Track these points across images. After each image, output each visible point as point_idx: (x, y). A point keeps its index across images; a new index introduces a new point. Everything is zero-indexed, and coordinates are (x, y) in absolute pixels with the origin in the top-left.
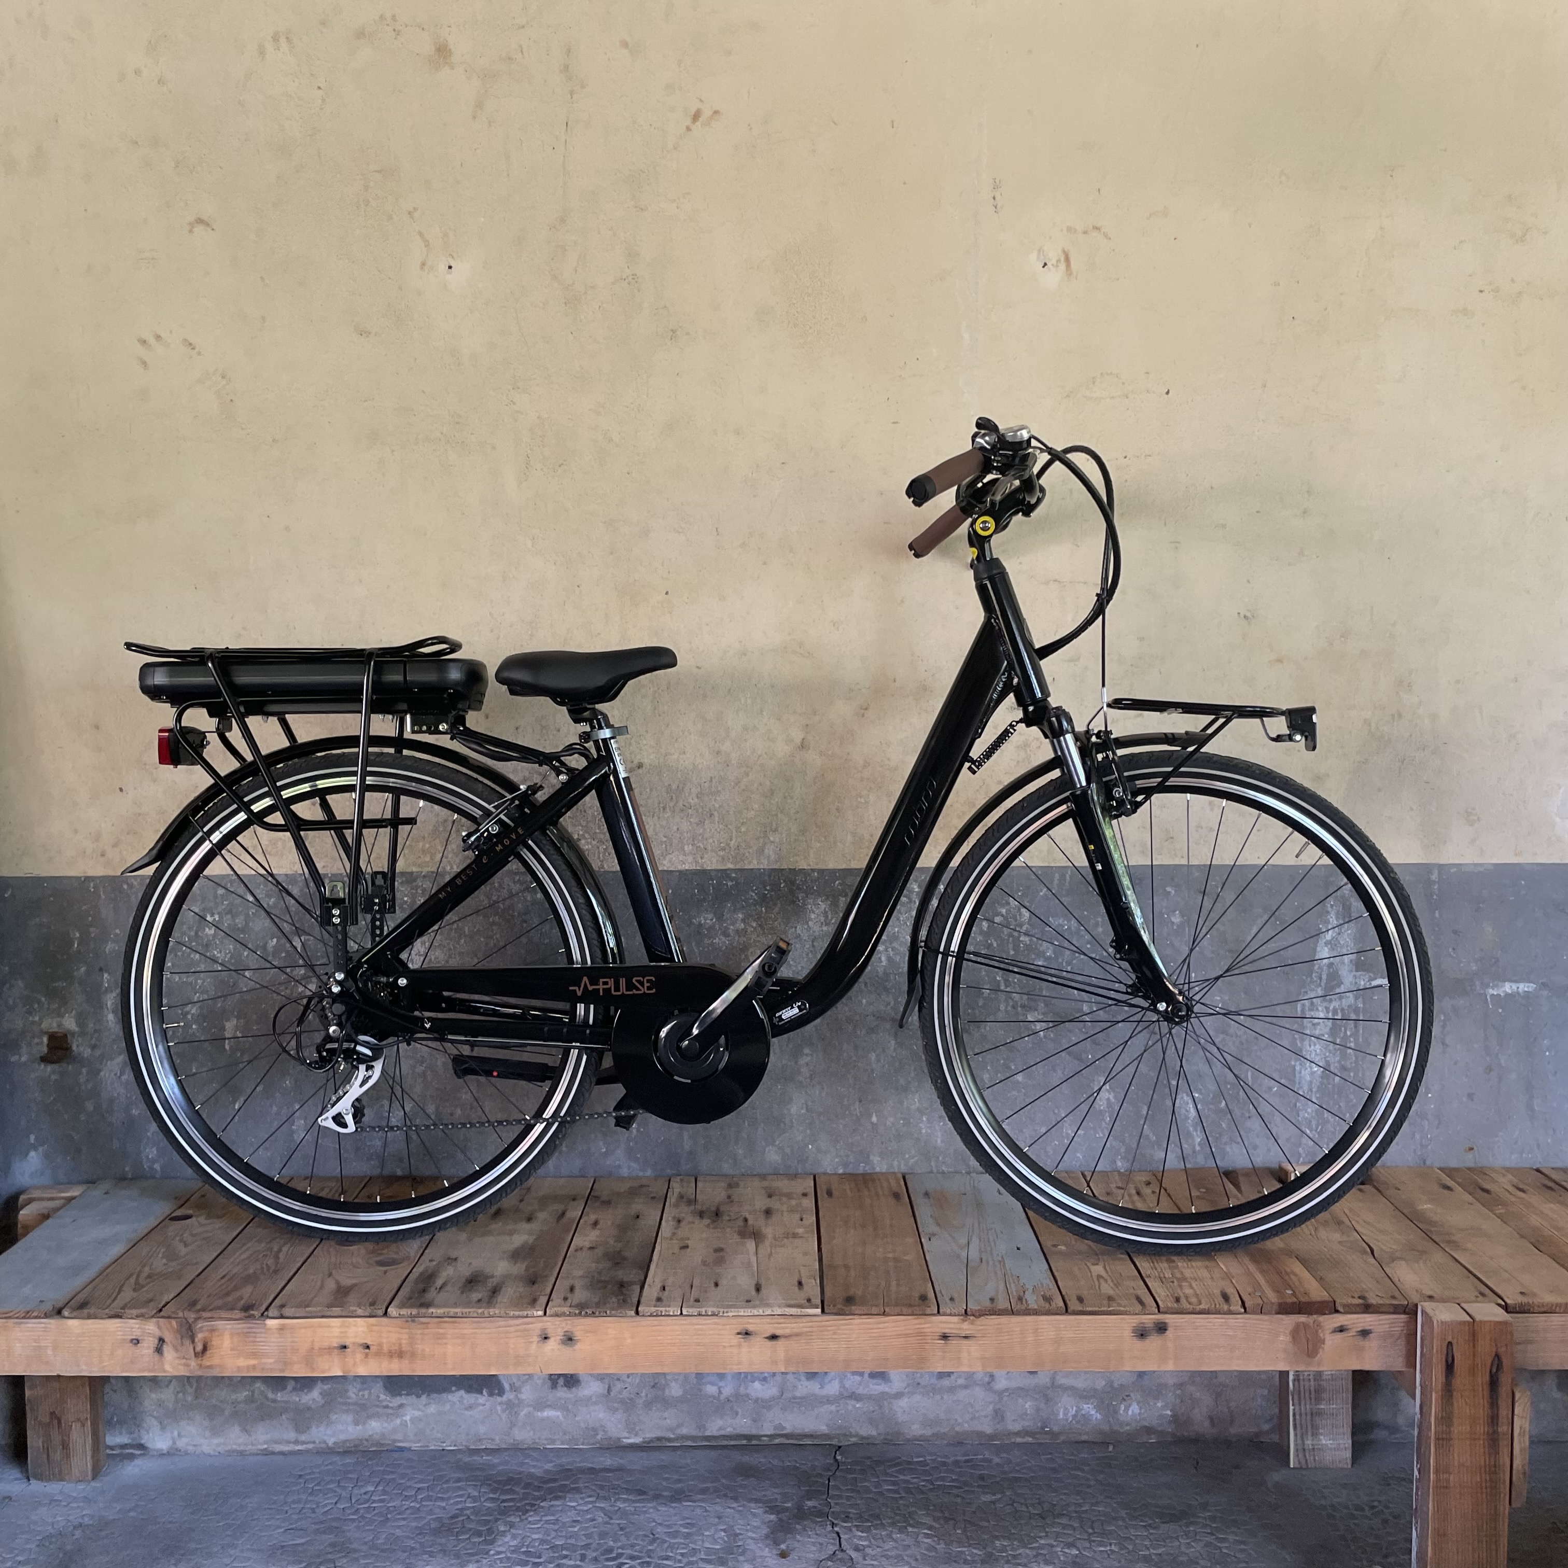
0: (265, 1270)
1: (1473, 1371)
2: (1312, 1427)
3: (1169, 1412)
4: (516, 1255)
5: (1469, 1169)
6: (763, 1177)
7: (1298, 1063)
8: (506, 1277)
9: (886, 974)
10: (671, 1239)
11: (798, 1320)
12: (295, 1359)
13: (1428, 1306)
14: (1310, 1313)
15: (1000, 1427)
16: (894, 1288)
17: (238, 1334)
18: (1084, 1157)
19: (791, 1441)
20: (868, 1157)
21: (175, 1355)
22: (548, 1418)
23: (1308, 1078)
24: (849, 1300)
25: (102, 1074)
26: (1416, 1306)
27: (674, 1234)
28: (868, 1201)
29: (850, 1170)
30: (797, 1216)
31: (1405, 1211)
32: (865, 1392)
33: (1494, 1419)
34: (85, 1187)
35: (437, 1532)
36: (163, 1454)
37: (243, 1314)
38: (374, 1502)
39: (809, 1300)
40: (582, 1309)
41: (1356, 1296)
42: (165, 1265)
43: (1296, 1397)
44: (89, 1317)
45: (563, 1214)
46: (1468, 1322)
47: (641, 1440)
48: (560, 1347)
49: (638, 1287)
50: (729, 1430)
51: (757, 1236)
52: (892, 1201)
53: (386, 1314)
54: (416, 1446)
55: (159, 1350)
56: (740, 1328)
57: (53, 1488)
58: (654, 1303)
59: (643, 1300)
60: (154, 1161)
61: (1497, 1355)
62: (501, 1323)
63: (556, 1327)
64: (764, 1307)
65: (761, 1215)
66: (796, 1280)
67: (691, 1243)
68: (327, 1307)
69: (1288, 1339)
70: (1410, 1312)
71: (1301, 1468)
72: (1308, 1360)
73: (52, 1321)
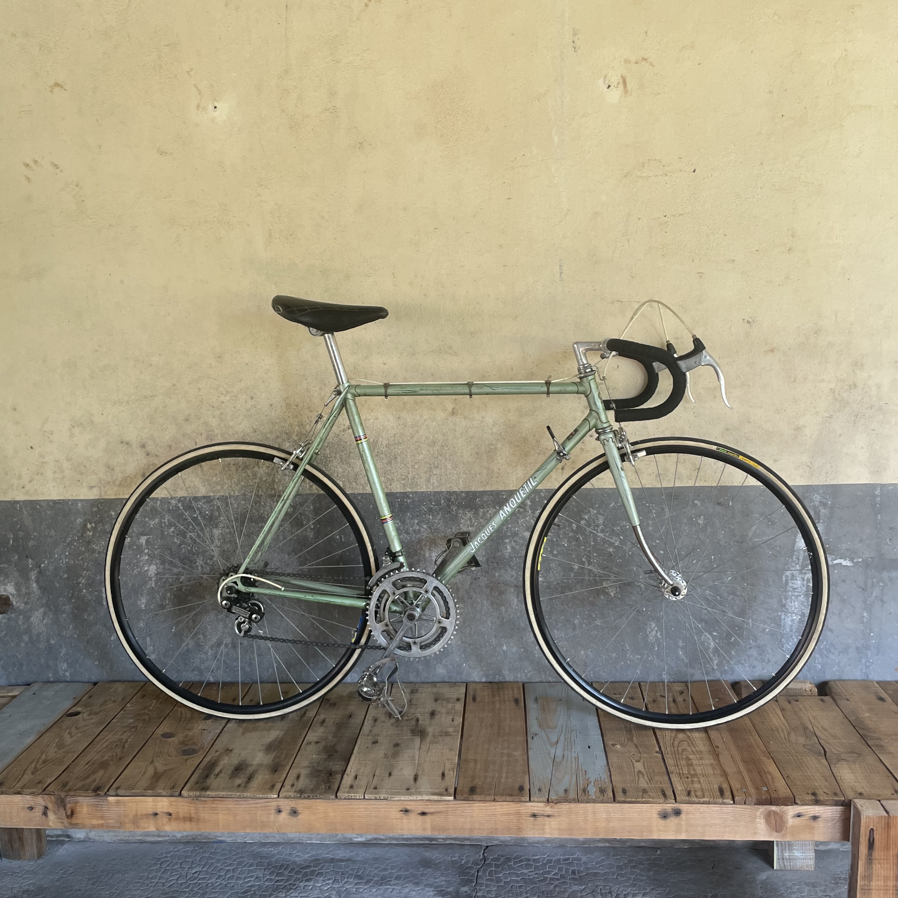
0: (114, 758)
1: (887, 848)
2: (789, 846)
4: (269, 748)
6: (434, 685)
7: (783, 613)
8: (260, 765)
9: (511, 558)
10: (368, 735)
11: (439, 803)
12: (126, 821)
13: (859, 802)
14: (777, 804)
15: (587, 837)
16: (503, 780)
17: (92, 805)
18: (641, 672)
19: (457, 842)
20: (502, 671)
21: (55, 817)
23: (790, 623)
24: (473, 790)
25: (32, 619)
26: (851, 800)
27: (371, 731)
28: (498, 705)
29: (490, 679)
30: (451, 718)
31: (851, 719)
34: (21, 688)
36: (82, 841)
37: (93, 794)
38: (200, 879)
40: (302, 793)
41: (810, 792)
42: (55, 752)
44: (2, 793)
45: (305, 713)
46: (885, 817)
47: (364, 839)
48: (289, 817)
49: (340, 775)
51: (423, 734)
52: (513, 704)
53: (180, 795)
54: (229, 840)
55: (45, 814)
56: (401, 807)
57: (15, 863)
58: (348, 788)
59: (340, 788)
60: (65, 671)
62: (251, 802)
63: (286, 805)
64: (417, 795)
65: (428, 716)
66: (441, 772)
67: (380, 739)
68: (145, 790)
69: (763, 821)
70: (847, 805)
71: (781, 870)
72: (776, 834)
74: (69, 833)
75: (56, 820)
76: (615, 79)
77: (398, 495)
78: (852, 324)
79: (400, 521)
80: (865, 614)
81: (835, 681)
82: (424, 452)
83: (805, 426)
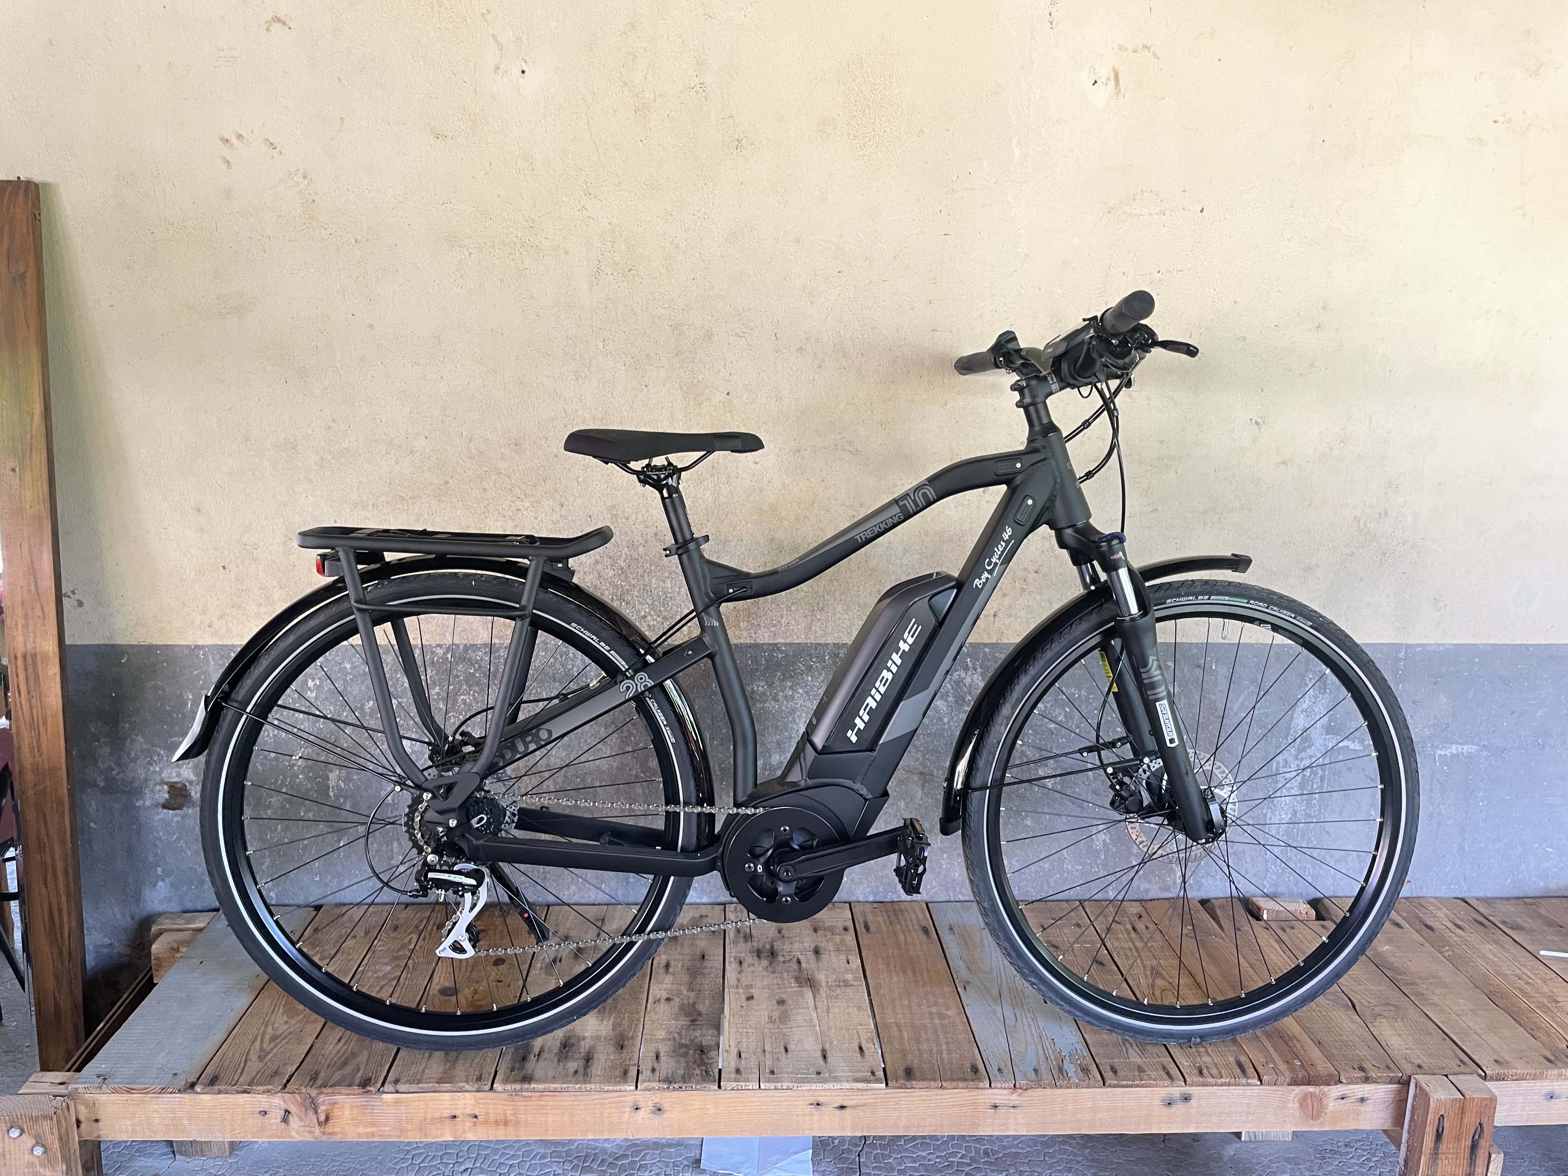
1: (1458, 1139)
8: (597, 1038)
10: (737, 988)
11: (863, 1093)
12: (410, 1126)
13: (1422, 1079)
14: (1316, 1084)
16: (945, 1056)
17: (358, 1107)
21: (300, 1124)
24: (909, 1073)
26: (1410, 1077)
27: (738, 981)
28: (902, 937)
30: (843, 957)
34: (206, 916)
37: (360, 1090)
39: (873, 1073)
40: (670, 1083)
41: (1356, 1067)
44: (220, 1092)
46: (1460, 1099)
48: (650, 1116)
49: (717, 1053)
51: (811, 983)
52: (923, 936)
53: (491, 1088)
55: (285, 1120)
56: (811, 1099)
57: (196, 1161)
58: (733, 1076)
59: (723, 1073)
61: (1481, 1123)
62: (596, 1097)
63: (647, 1099)
64: (835, 1082)
65: (811, 955)
66: (856, 1044)
67: (754, 992)
68: (438, 1083)
69: (1297, 1106)
70: (1404, 1082)
72: (1311, 1122)
73: (186, 1096)
75: (302, 1129)
76: (1104, 72)
77: (765, 648)
78: (1389, 432)
79: (767, 683)
81: (1328, 897)
83: (1318, 566)
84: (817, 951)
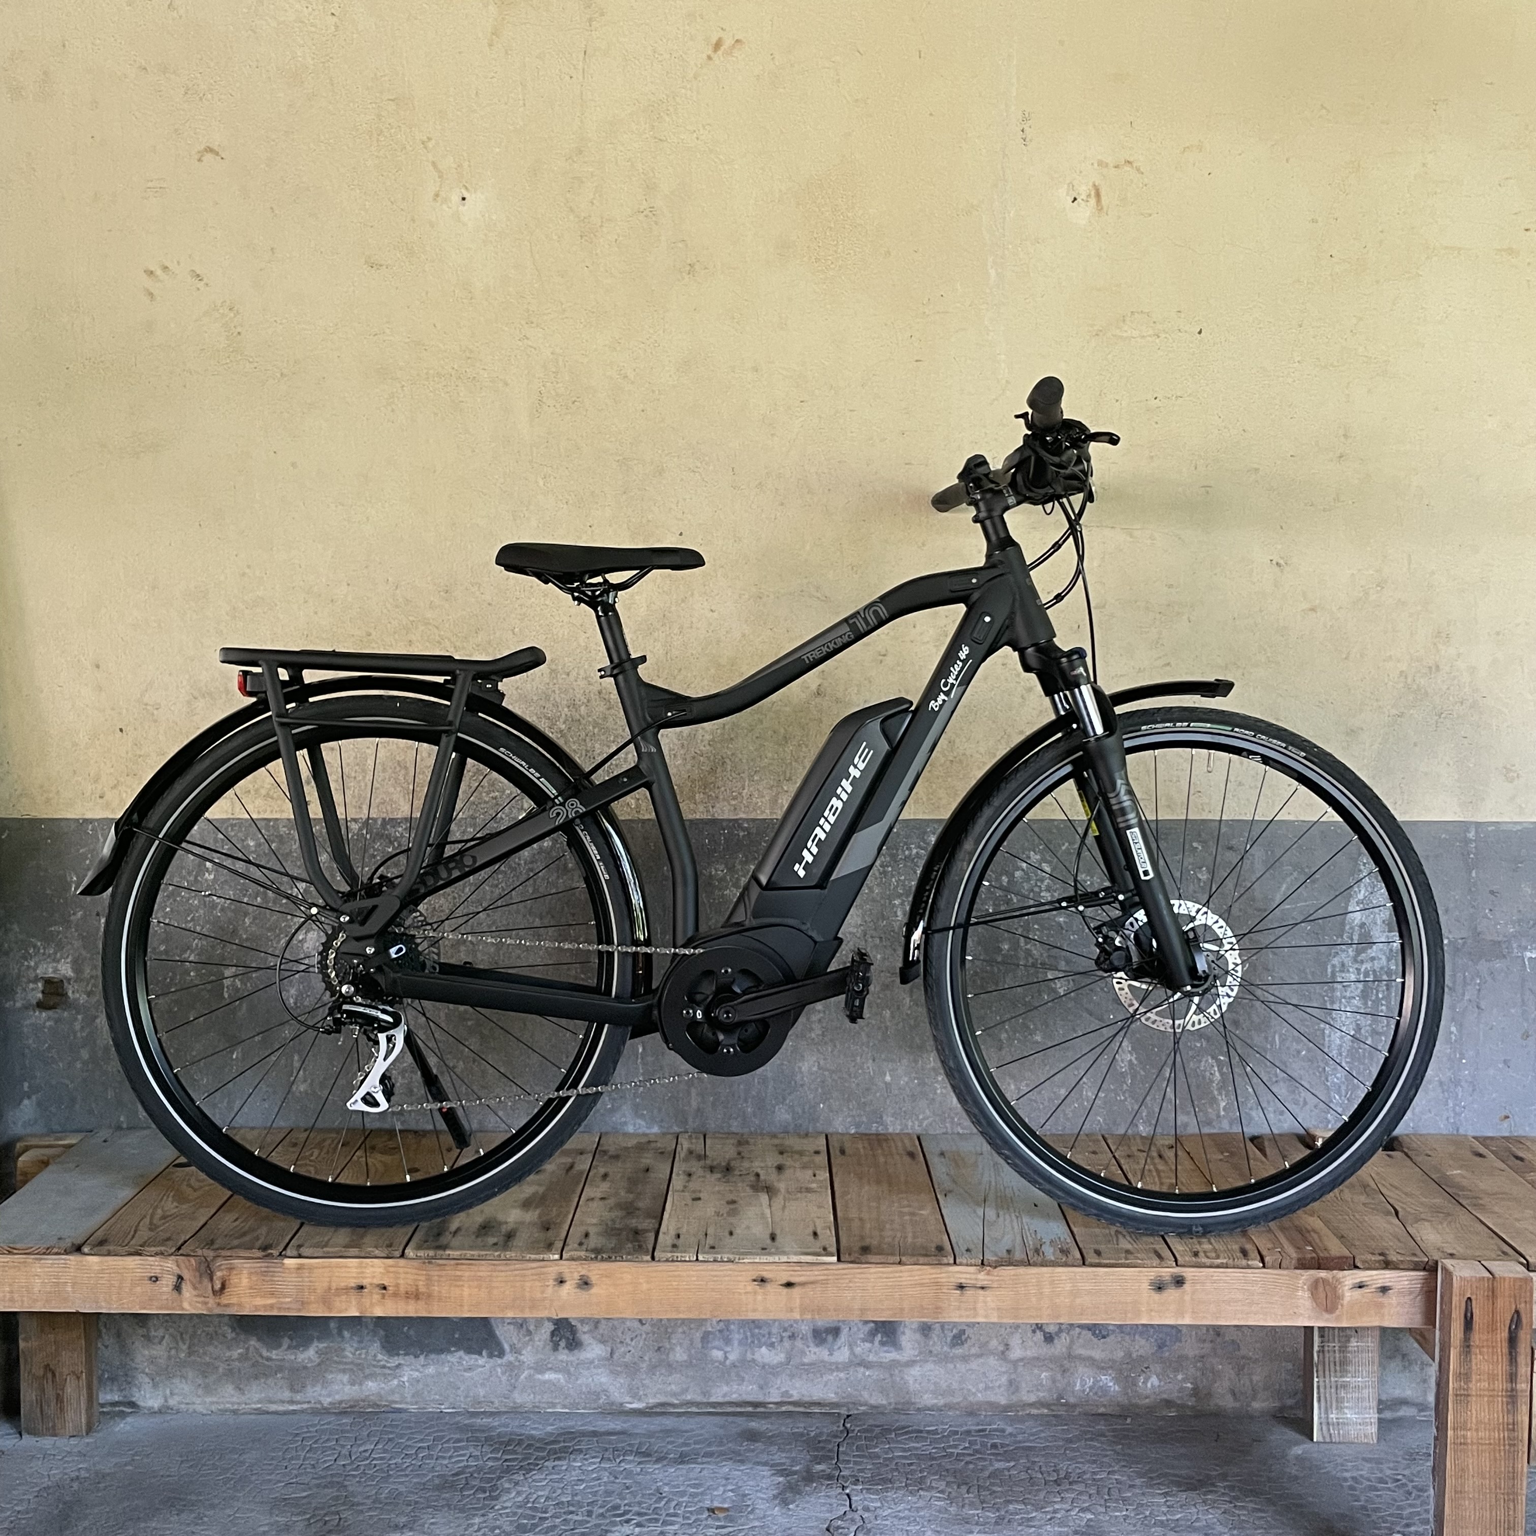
1: (1492, 1328)
2: (1337, 1401)
3: (1189, 1385)
5: (1503, 1138)
6: (774, 1136)
7: (1327, 1026)
8: (520, 1224)
10: (683, 1191)
11: (814, 1268)
12: (312, 1299)
13: (1448, 1263)
14: (1329, 1269)
15: (1015, 1398)
16: (910, 1240)
17: (257, 1273)
18: (1104, 1120)
19: (799, 1409)
20: (881, 1117)
21: (193, 1292)
22: (549, 1381)
23: (1338, 1042)
24: (865, 1250)
26: (1437, 1262)
27: (685, 1187)
28: (882, 1159)
29: (862, 1130)
30: (810, 1172)
31: (1433, 1175)
32: (875, 1359)
33: (1512, 1377)
34: (81, 1135)
35: (439, 1488)
36: (154, 1413)
37: (260, 1254)
38: (374, 1459)
39: (825, 1249)
40: (598, 1254)
41: (1376, 1251)
42: (177, 1207)
43: (1320, 1368)
44: (109, 1254)
45: (572, 1167)
46: (1488, 1279)
47: (645, 1405)
48: (576, 1290)
49: (653, 1235)
50: (734, 1396)
51: (770, 1190)
52: (907, 1159)
53: (402, 1255)
55: (178, 1288)
56: (755, 1275)
57: (47, 1442)
58: (670, 1249)
59: (657, 1248)
61: (1517, 1312)
62: (517, 1266)
63: (573, 1270)
64: (779, 1254)
65: (772, 1170)
66: (811, 1231)
67: (702, 1195)
68: (343, 1249)
69: (1307, 1294)
70: (1431, 1268)
71: (1325, 1442)
72: (1326, 1316)
73: (71, 1257)
74: (134, 1399)
75: (195, 1299)
76: (1083, 190)
79: (726, 867)
80: (1453, 1029)
81: (1407, 1135)
82: (770, 755)
83: (1362, 729)
84: (780, 1168)
